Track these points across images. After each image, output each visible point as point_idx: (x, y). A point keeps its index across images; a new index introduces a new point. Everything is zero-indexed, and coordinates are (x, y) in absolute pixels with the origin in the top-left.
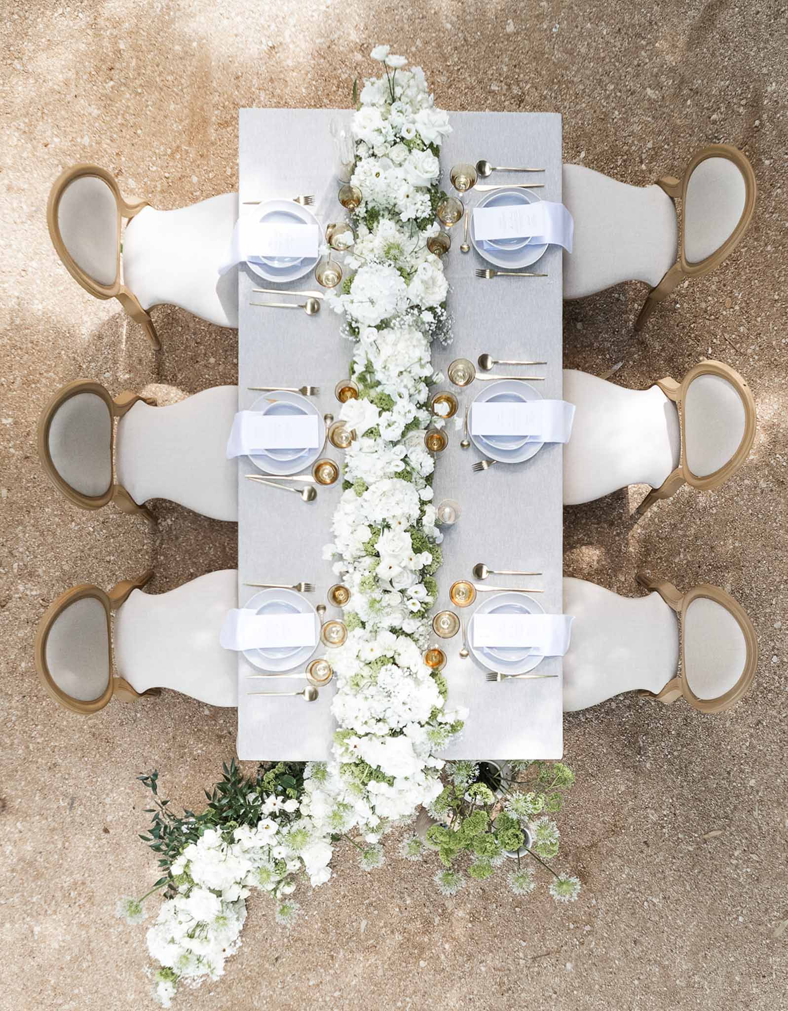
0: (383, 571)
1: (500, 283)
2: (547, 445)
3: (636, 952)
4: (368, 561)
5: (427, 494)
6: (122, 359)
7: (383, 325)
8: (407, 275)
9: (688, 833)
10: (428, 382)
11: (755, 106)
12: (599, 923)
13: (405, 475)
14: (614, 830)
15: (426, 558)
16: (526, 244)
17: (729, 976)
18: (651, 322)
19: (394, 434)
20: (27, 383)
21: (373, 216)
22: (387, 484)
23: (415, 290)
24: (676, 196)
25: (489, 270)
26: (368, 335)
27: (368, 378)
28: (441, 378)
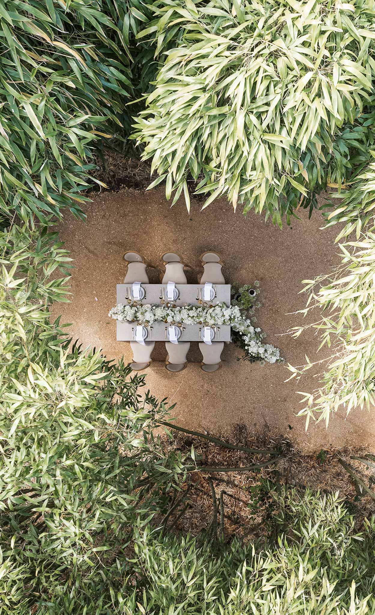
0: (196, 315)
1: (147, 295)
2: (175, 287)
3: (277, 268)
4: (194, 318)
5: (183, 308)
6: (161, 368)
7: (155, 315)
8: (146, 311)
9: (254, 258)
10: (164, 308)
11: (110, 243)
12: (271, 276)
13: (180, 312)
14: (253, 273)
15: (194, 308)
16: (140, 291)
17: (282, 249)
18: (153, 265)
19: (173, 313)
20: (166, 387)
21: (136, 317)
22: (182, 315)
23: (149, 310)
24: (130, 262)
25: (145, 297)
26: (156, 317)
27: (164, 318)
28: (163, 305)
